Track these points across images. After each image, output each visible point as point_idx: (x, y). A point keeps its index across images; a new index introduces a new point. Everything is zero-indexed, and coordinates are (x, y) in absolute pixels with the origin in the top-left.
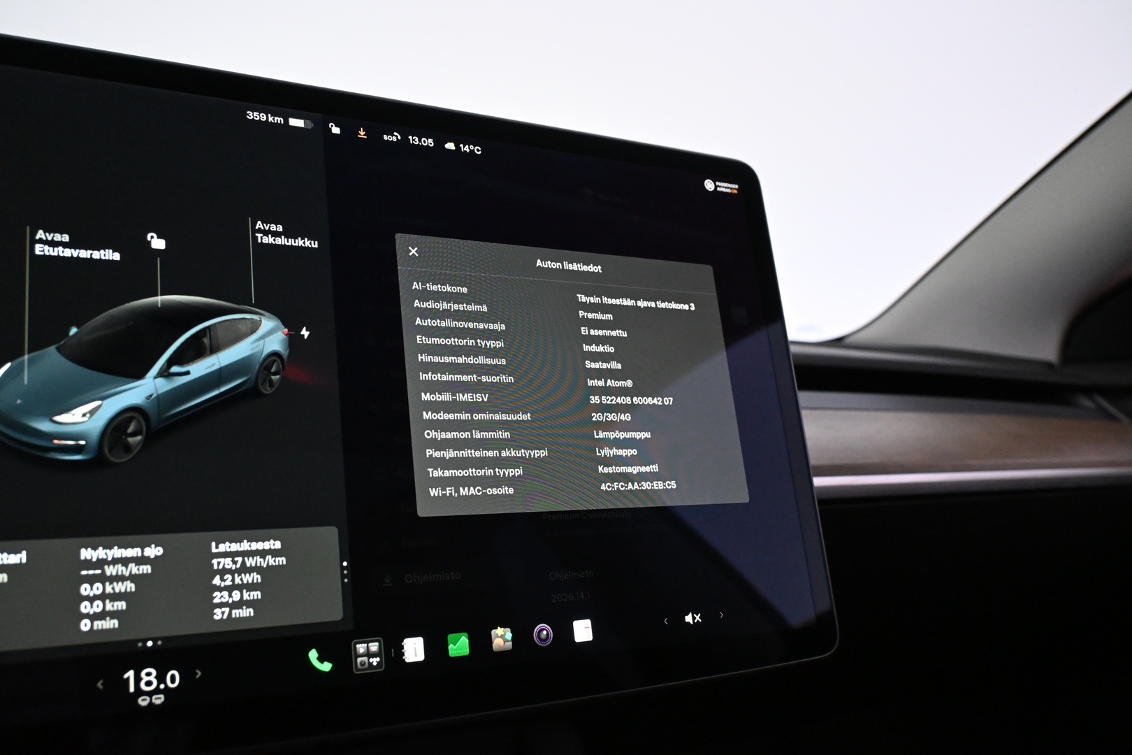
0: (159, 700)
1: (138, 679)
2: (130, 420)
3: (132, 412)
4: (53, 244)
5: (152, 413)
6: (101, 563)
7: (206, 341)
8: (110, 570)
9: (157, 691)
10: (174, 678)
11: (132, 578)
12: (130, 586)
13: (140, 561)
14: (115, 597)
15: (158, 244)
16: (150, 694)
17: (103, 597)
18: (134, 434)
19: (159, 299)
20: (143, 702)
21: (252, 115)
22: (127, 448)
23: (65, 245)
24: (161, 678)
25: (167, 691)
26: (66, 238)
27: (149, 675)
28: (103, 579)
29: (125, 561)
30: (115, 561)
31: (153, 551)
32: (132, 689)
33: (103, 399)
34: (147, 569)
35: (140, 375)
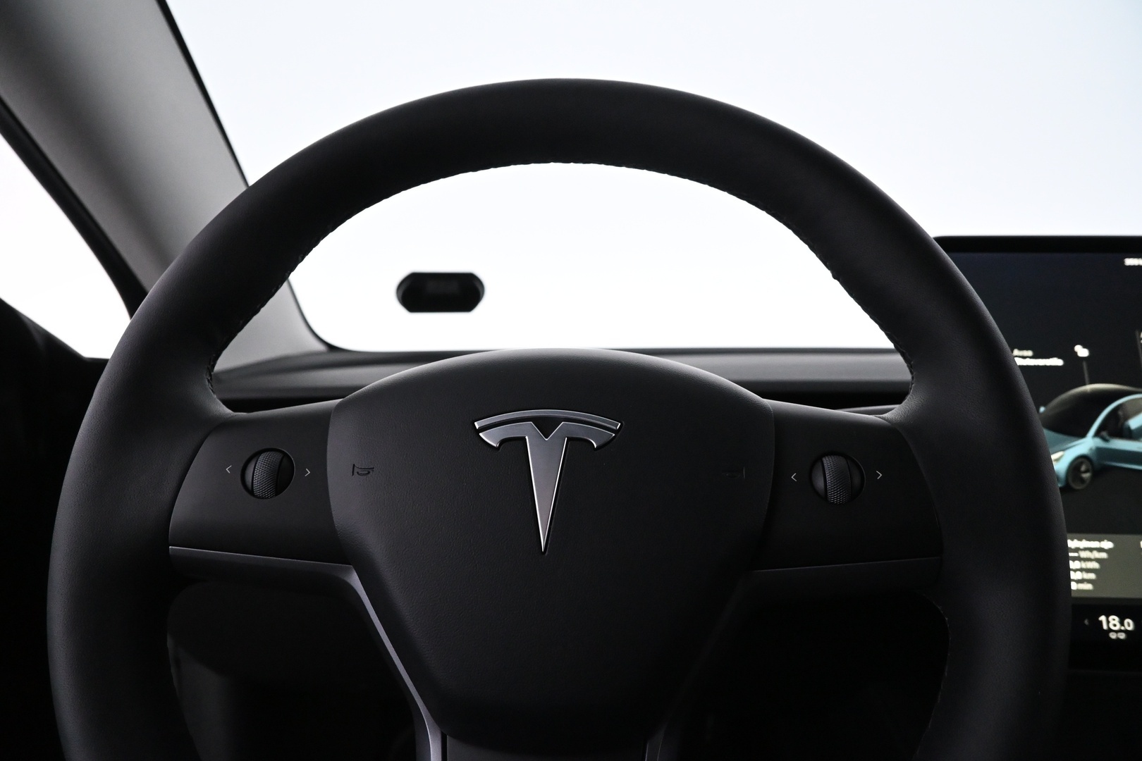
0: (1122, 636)
1: (1108, 622)
2: (1081, 463)
3: (1081, 459)
4: (1024, 357)
5: (1094, 458)
6: (1077, 550)
7: (1120, 413)
8: (1084, 554)
9: (1120, 631)
10: (1129, 625)
11: (1097, 560)
12: (1095, 565)
13: (1100, 550)
14: (1088, 571)
15: (1082, 352)
16: (1116, 632)
17: (1081, 570)
18: (1086, 472)
19: (1089, 387)
20: (1113, 636)
21: (1130, 262)
22: (1082, 480)
23: (1030, 357)
24: (1122, 623)
25: (1126, 631)
26: (1030, 353)
27: (1114, 621)
28: (1079, 559)
29: (1091, 550)
30: (1085, 549)
31: (1107, 545)
32: (1105, 627)
33: (1063, 450)
34: (1104, 555)
35: (1083, 434)
